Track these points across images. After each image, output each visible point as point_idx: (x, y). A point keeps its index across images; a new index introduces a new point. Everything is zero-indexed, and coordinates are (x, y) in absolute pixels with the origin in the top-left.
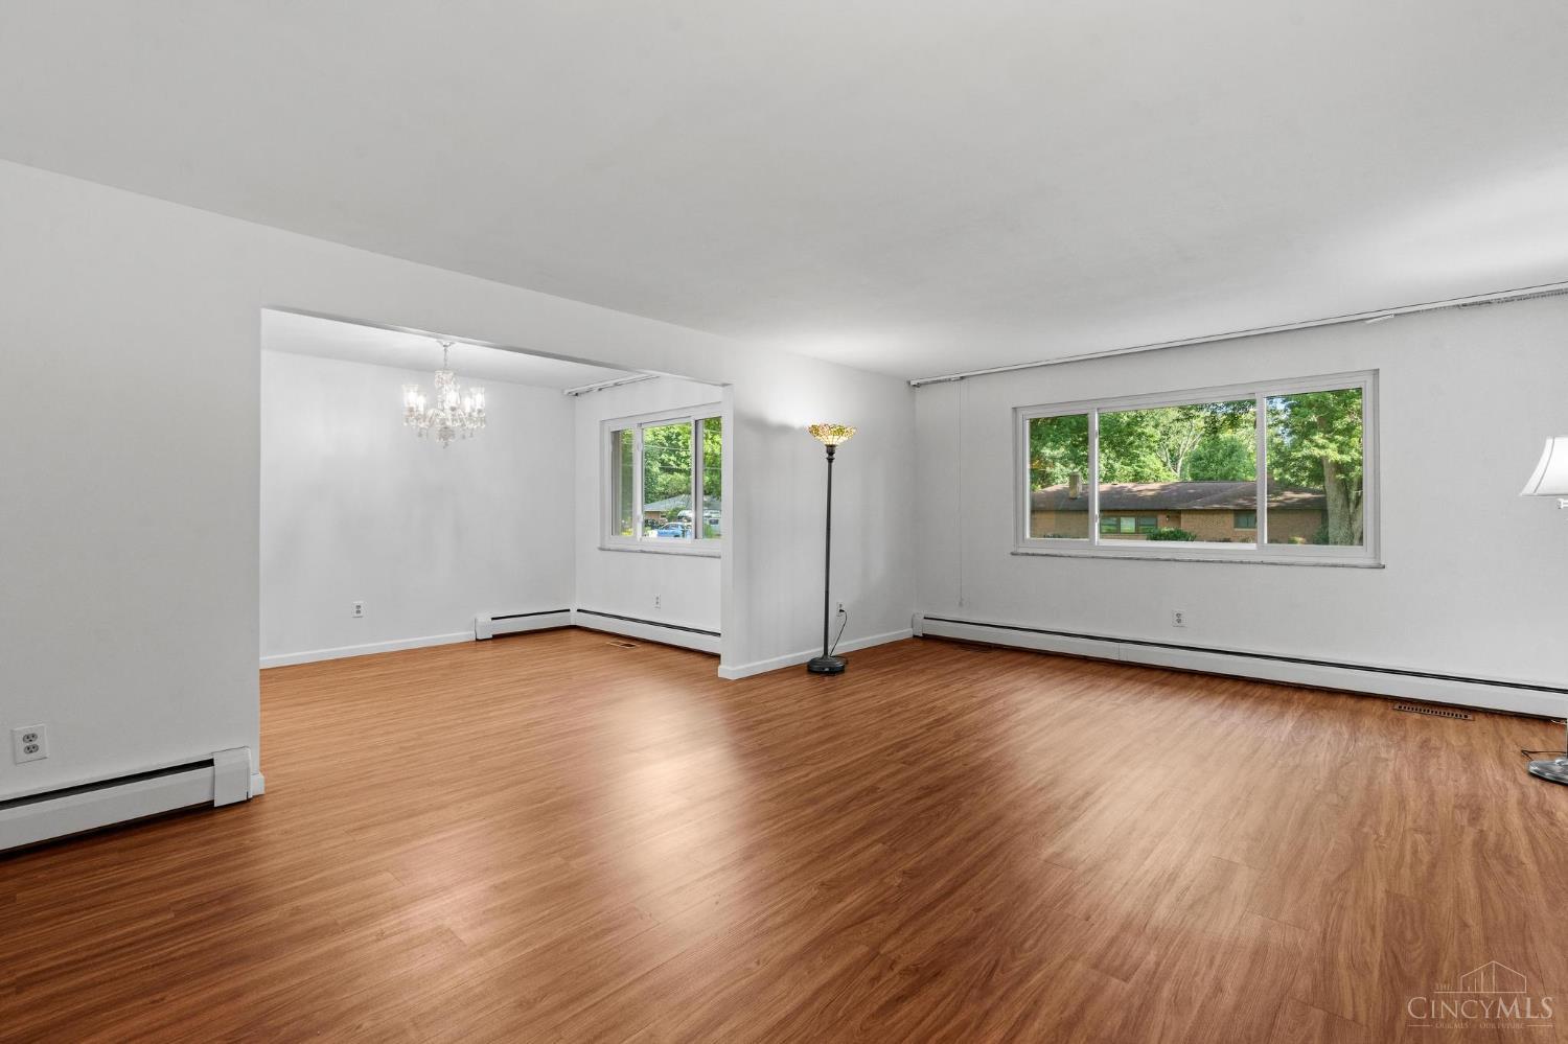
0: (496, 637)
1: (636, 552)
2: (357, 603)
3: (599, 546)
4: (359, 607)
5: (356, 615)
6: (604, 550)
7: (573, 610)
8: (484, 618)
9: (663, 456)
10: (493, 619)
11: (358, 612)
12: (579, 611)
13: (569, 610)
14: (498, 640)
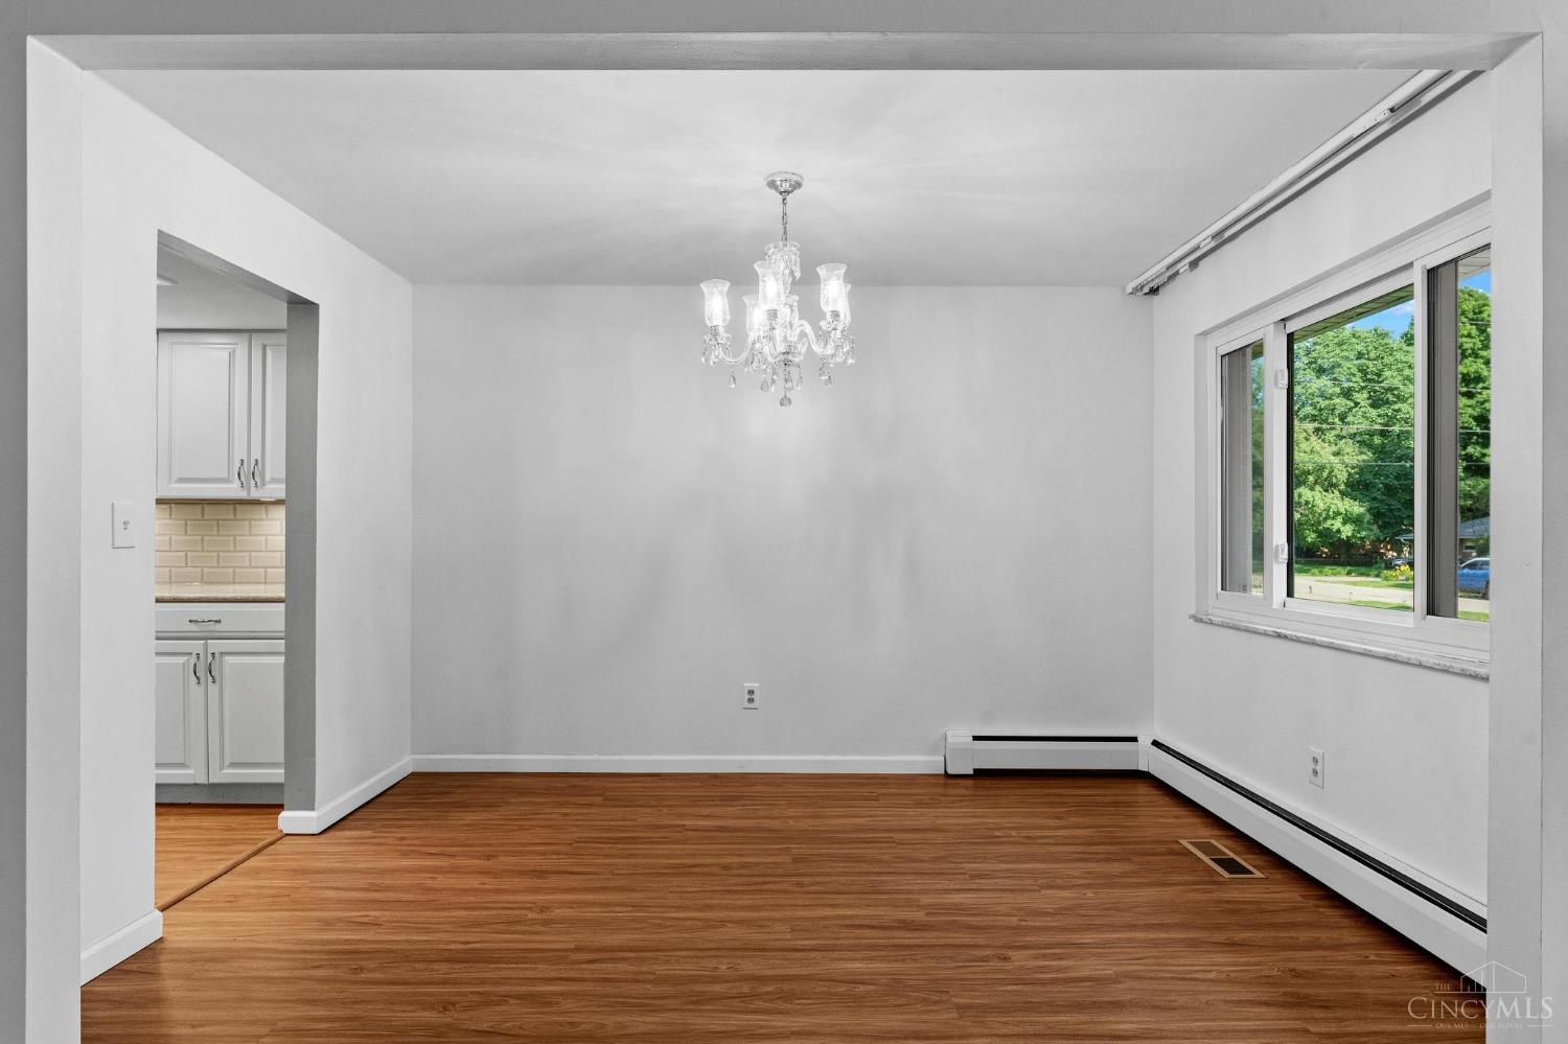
0: (980, 774)
1: (1265, 634)
2: (749, 685)
3: (1193, 612)
4: (751, 692)
5: (747, 705)
6: (1201, 621)
7: (1145, 741)
8: (960, 734)
9: (1470, 450)
10: (976, 738)
11: (751, 700)
12: (1156, 743)
13: (1134, 739)
14: (987, 783)
